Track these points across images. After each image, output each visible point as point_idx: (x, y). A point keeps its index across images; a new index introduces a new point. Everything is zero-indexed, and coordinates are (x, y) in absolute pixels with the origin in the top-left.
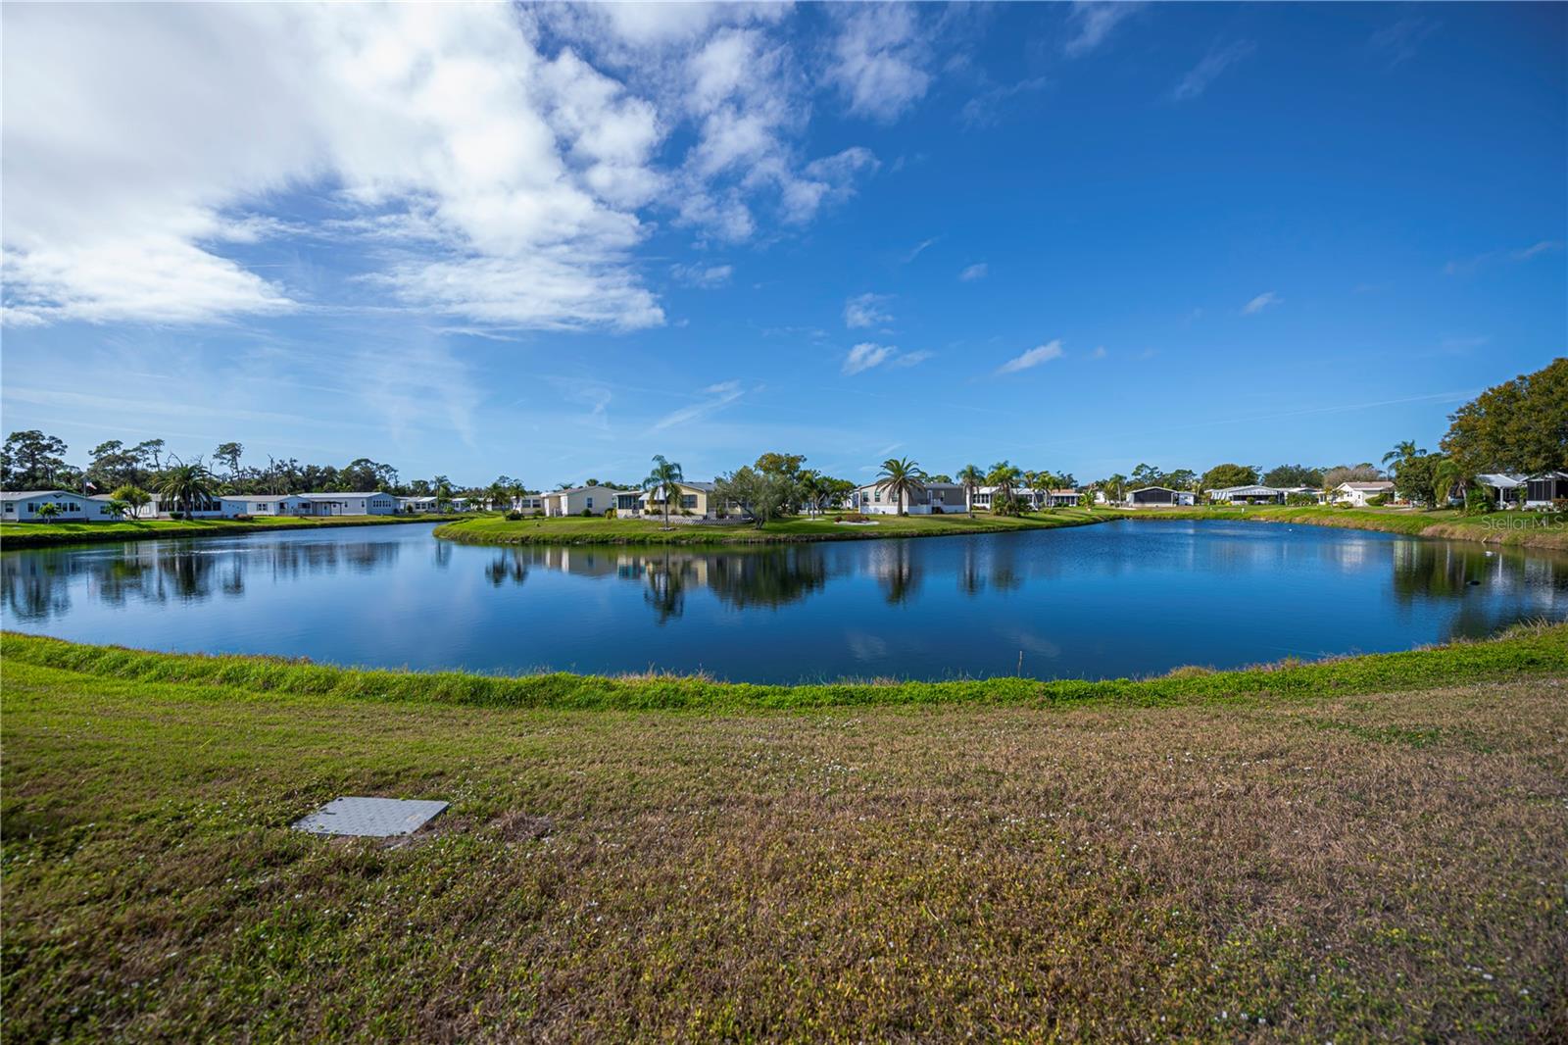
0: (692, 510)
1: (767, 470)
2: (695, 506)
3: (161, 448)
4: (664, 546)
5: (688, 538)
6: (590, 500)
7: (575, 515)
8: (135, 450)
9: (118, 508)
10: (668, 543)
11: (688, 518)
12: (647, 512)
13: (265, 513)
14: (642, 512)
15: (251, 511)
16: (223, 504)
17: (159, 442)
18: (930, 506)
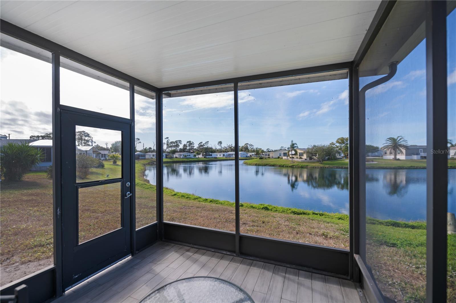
0: (302, 157)
1: (340, 143)
2: (303, 156)
3: (208, 143)
4: (289, 167)
5: (296, 166)
6: (280, 154)
7: (276, 158)
8: (205, 143)
9: (195, 156)
10: (290, 167)
11: (301, 159)
12: (290, 158)
13: (220, 156)
14: (289, 157)
15: (218, 156)
16: (212, 155)
17: (208, 142)
18: (419, 157)
